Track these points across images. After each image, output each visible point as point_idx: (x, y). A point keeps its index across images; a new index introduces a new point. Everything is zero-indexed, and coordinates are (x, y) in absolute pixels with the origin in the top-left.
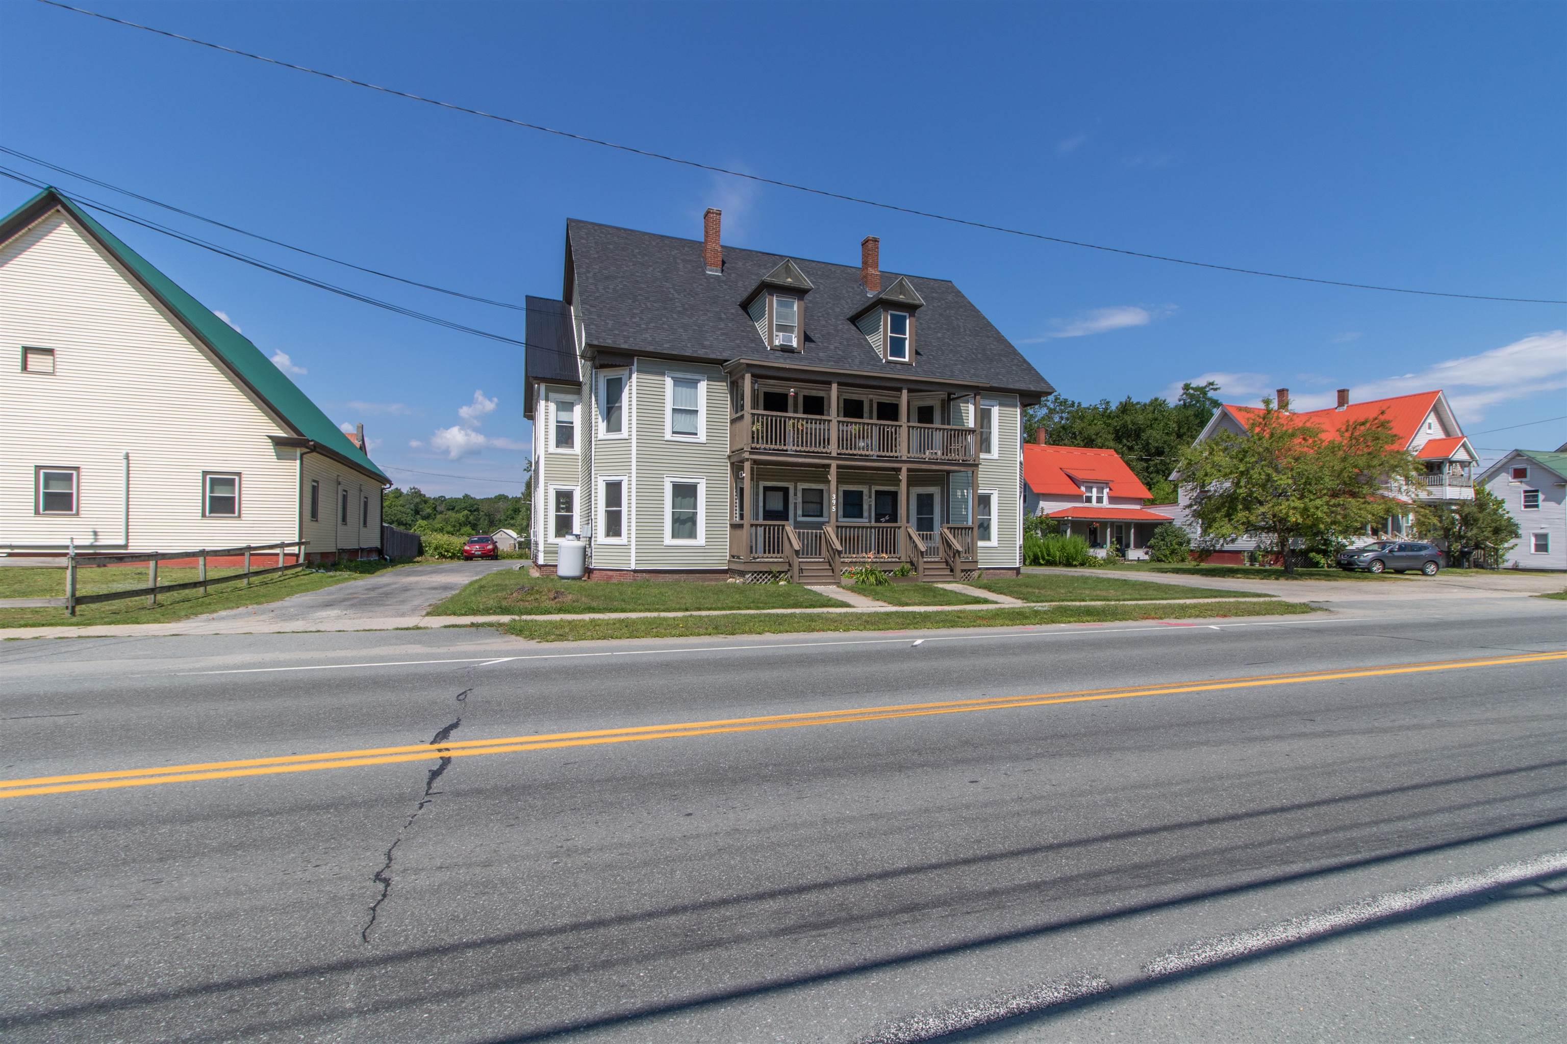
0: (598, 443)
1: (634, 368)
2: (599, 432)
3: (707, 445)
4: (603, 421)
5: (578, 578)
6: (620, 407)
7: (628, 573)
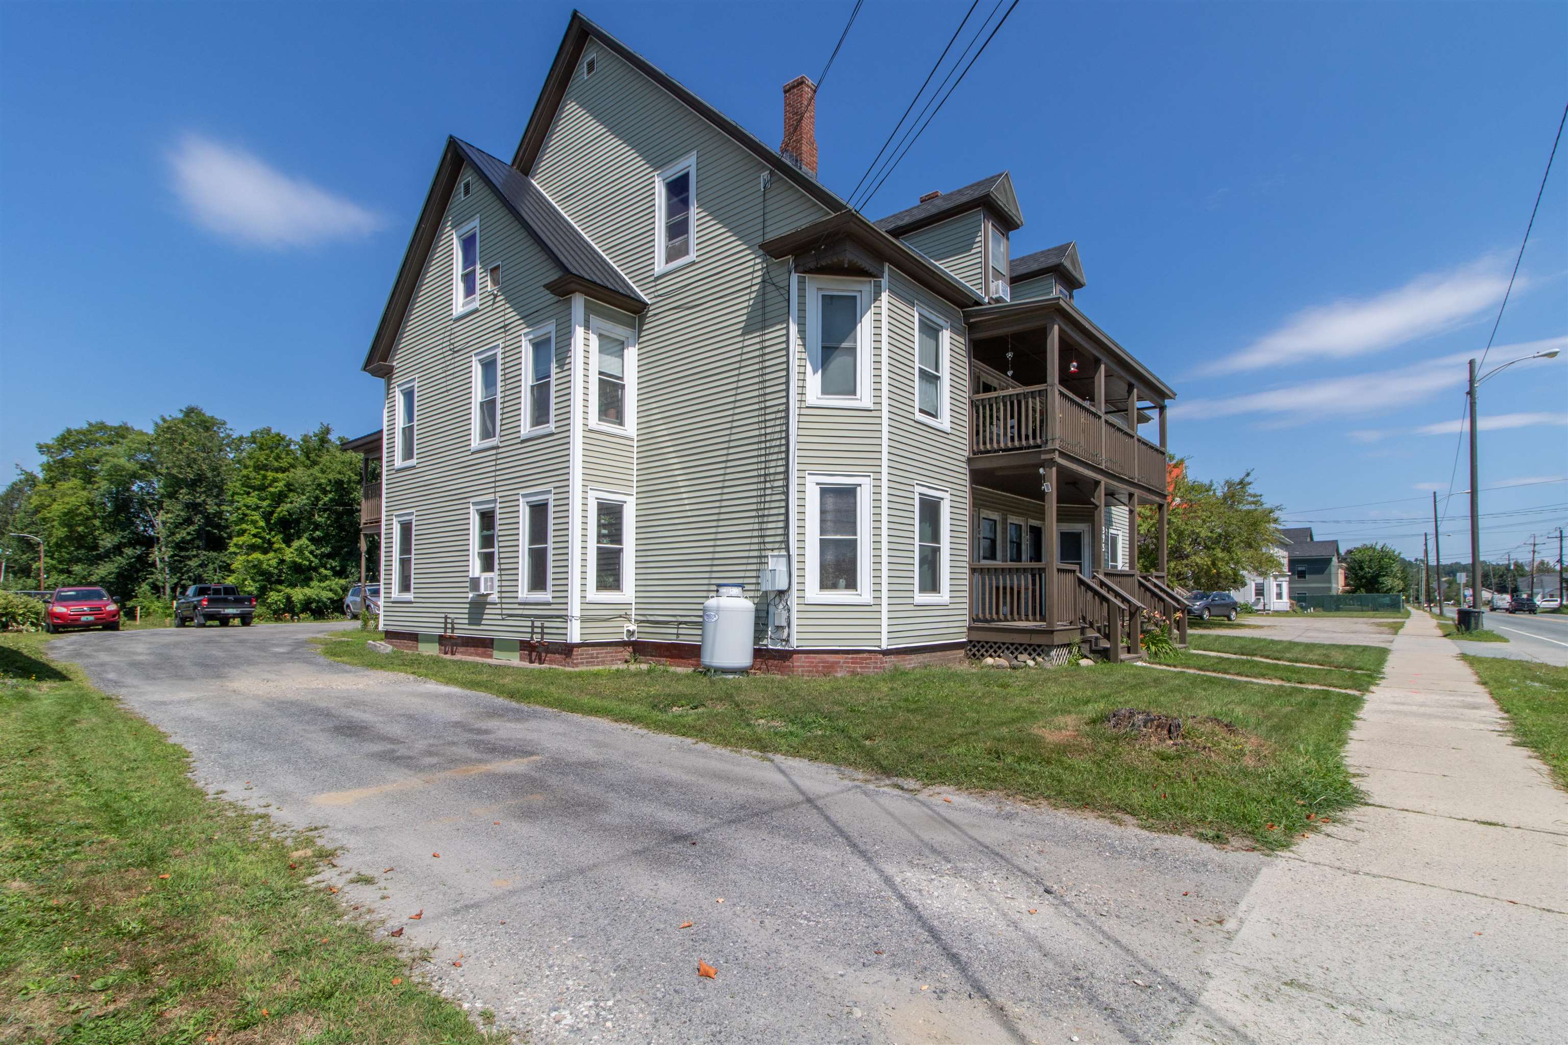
0: (803, 411)
1: (885, 281)
2: (808, 391)
3: (950, 437)
4: (815, 372)
5: (743, 671)
6: (853, 351)
7: (872, 656)
